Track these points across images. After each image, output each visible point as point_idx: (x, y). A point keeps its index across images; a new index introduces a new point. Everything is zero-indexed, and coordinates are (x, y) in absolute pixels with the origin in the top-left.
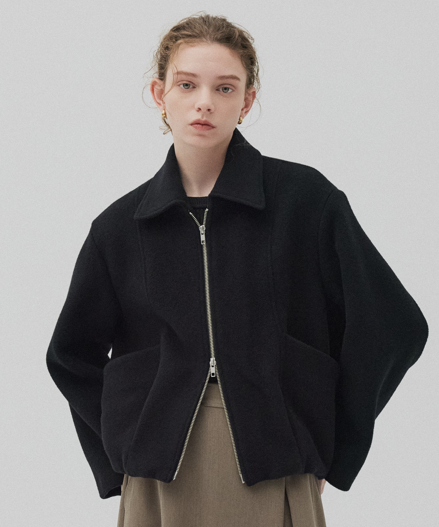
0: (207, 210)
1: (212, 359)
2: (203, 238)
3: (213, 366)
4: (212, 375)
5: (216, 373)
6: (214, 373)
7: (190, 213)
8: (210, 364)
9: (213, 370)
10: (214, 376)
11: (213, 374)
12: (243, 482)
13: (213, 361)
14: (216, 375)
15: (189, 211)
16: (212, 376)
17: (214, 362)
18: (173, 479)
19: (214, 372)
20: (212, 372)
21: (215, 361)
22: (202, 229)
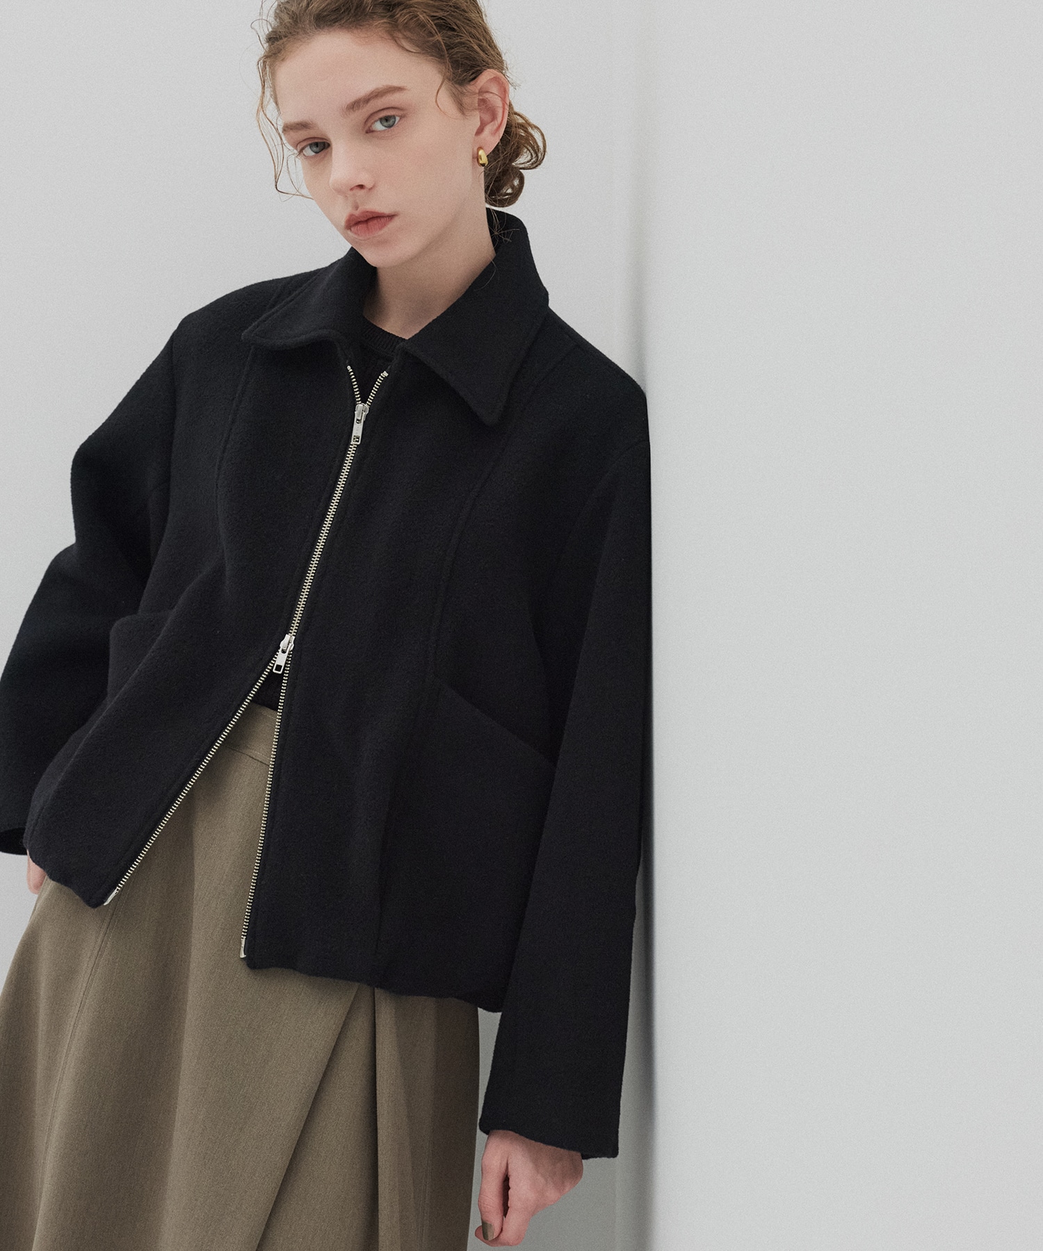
0: (385, 374)
1: (287, 637)
2: (358, 430)
3: (284, 652)
4: (276, 670)
5: (285, 666)
6: (281, 666)
7: (349, 367)
8: (281, 645)
9: (281, 659)
10: (280, 673)
11: (279, 668)
12: (243, 956)
13: (288, 642)
14: (284, 670)
15: (347, 361)
16: (274, 671)
17: (290, 644)
18: (104, 902)
19: (283, 664)
20: (278, 663)
21: (292, 643)
22: (361, 410)
